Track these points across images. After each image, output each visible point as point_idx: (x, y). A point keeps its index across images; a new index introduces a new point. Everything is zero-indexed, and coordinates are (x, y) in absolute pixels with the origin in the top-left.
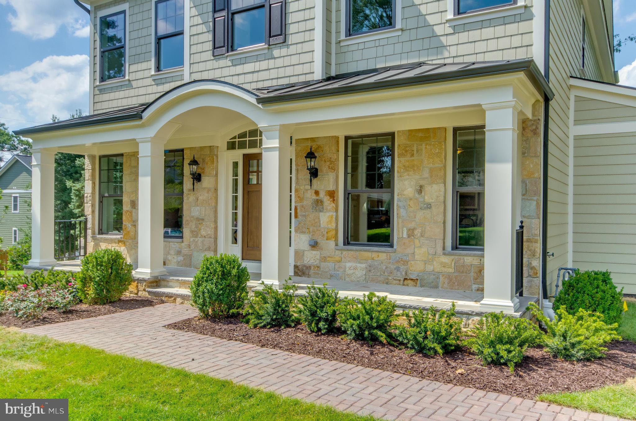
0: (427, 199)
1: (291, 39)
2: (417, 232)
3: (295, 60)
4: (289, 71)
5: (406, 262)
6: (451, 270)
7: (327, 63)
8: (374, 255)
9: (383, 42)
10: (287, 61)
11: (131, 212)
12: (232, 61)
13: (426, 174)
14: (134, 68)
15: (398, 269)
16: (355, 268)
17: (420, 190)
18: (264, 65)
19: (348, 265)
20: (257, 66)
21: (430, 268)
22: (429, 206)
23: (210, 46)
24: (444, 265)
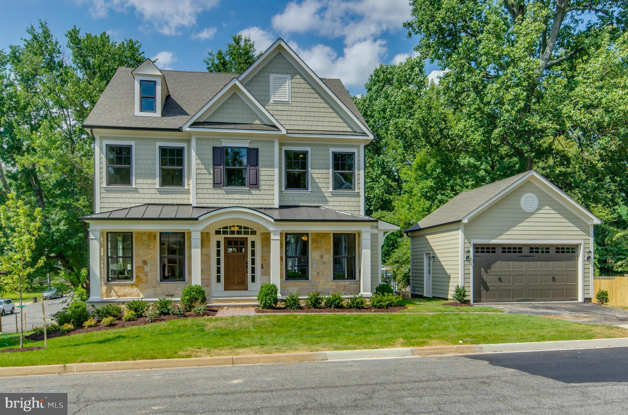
0: (325, 260)
1: (262, 187)
2: (321, 273)
3: (264, 197)
4: (261, 202)
5: (316, 286)
6: (334, 287)
7: (280, 201)
8: (302, 283)
9: (302, 195)
10: (259, 197)
11: (143, 268)
12: (226, 192)
13: (324, 251)
14: (140, 181)
15: (313, 289)
16: (293, 289)
17: (322, 257)
18: (246, 196)
19: (290, 288)
20: (242, 196)
21: (326, 287)
22: (325, 263)
23: (212, 181)
24: (332, 285)
